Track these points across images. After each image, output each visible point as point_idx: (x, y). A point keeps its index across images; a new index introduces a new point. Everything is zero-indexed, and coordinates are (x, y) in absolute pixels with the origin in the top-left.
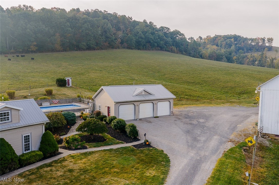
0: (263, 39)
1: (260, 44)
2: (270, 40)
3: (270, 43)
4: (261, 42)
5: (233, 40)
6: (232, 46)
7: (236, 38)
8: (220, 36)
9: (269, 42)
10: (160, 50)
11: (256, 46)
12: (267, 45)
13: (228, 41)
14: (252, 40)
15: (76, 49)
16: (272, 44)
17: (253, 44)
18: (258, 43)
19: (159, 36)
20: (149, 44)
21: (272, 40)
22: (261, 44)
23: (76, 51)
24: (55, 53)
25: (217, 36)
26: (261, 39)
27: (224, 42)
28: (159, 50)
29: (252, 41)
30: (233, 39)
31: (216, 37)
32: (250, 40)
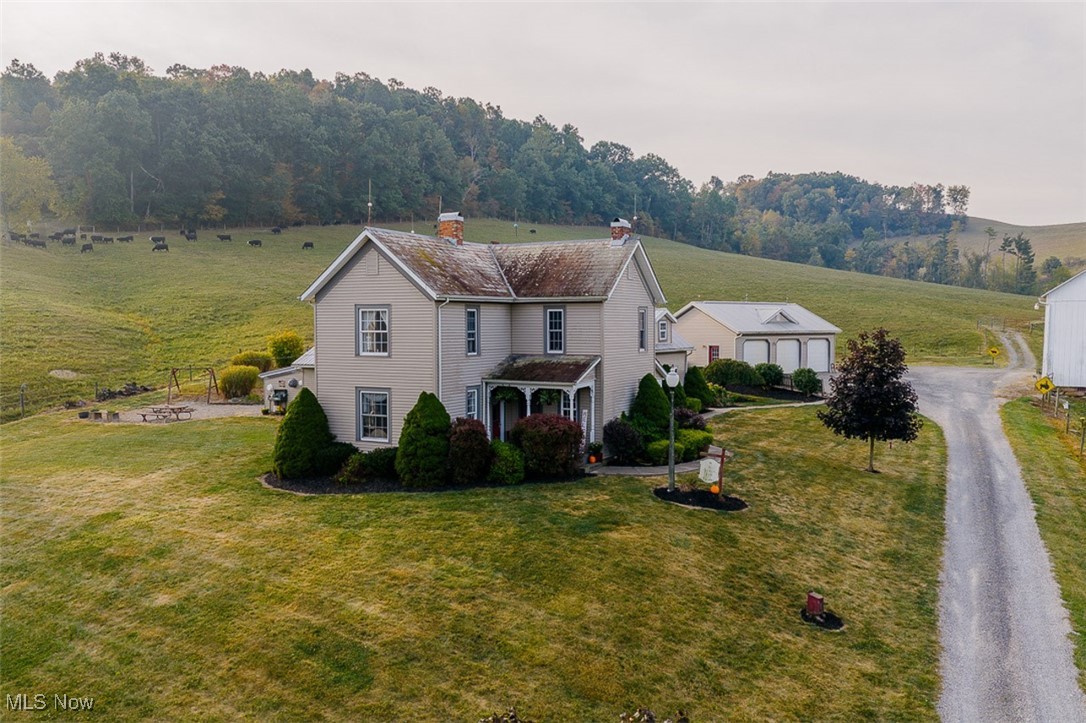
0: (935, 190)
1: (925, 207)
2: (960, 194)
3: (958, 203)
4: (929, 202)
5: (831, 190)
6: (830, 212)
7: (844, 185)
8: (787, 178)
9: (955, 200)
11: (913, 214)
12: (949, 210)
13: (815, 193)
14: (898, 194)
16: (964, 207)
17: (902, 207)
18: (918, 204)
19: (598, 175)
20: (569, 203)
21: (966, 196)
22: (928, 209)
25: (776, 175)
26: (928, 191)
27: (804, 201)
28: (598, 223)
29: (896, 196)
30: (833, 188)
31: (774, 181)
32: (892, 194)
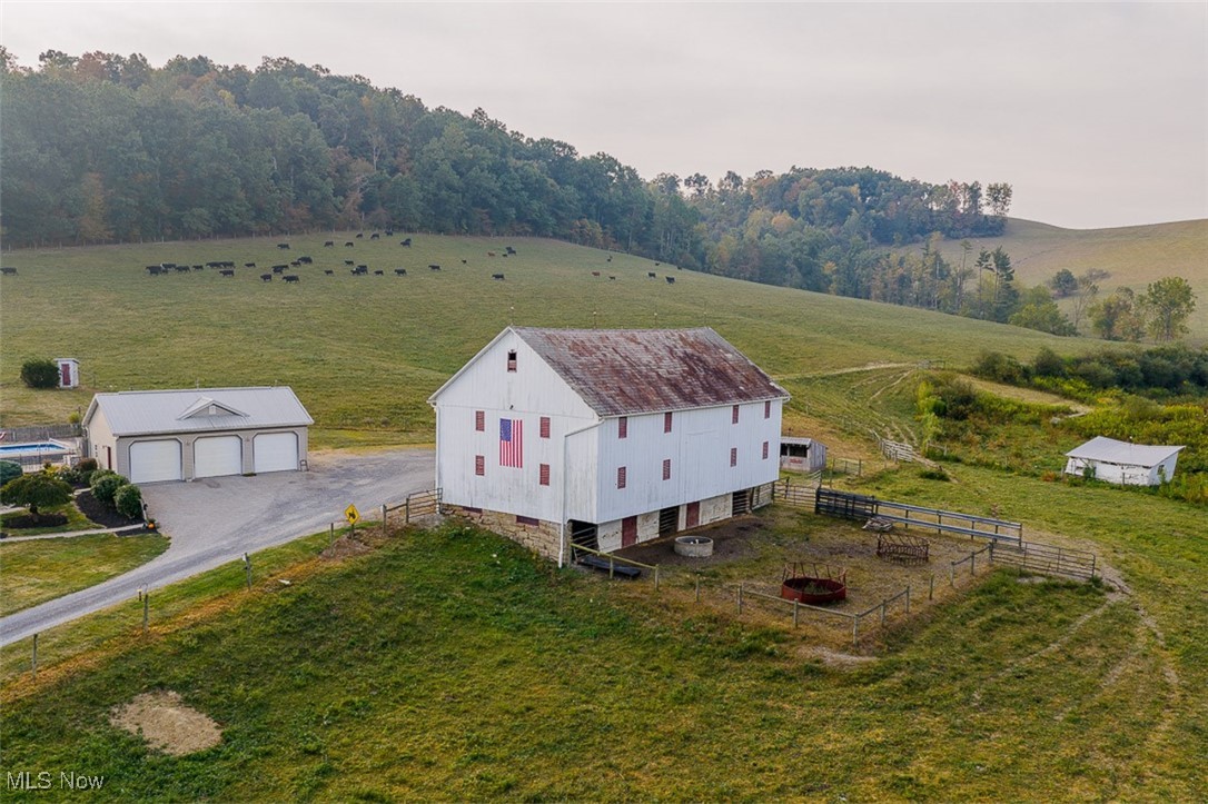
0: (971, 188)
1: (961, 208)
2: (1000, 193)
3: (999, 204)
4: (965, 202)
5: (855, 189)
7: (871, 182)
8: (810, 173)
10: (533, 234)
11: (946, 216)
12: (987, 211)
13: (835, 194)
14: (931, 193)
15: (169, 232)
16: (1006, 208)
17: (935, 208)
18: (953, 204)
20: (485, 211)
21: (1008, 195)
22: (964, 210)
23: (170, 240)
24: (80, 248)
25: (798, 171)
26: (964, 189)
27: (821, 201)
29: (929, 195)
32: (925, 192)
